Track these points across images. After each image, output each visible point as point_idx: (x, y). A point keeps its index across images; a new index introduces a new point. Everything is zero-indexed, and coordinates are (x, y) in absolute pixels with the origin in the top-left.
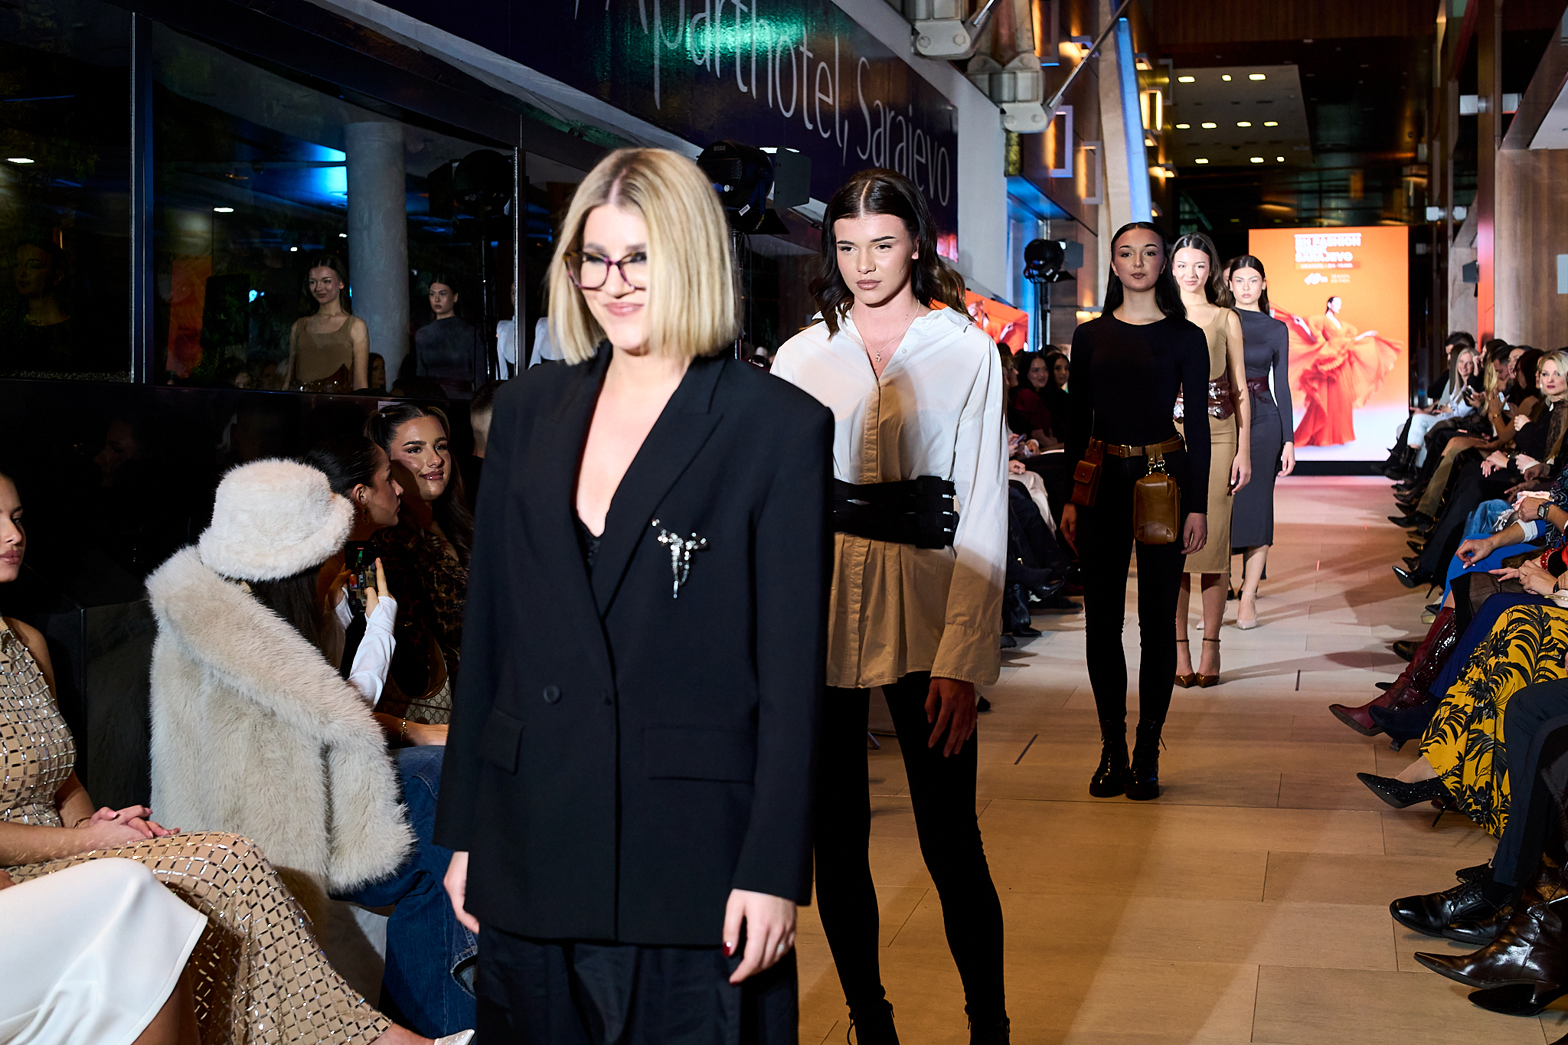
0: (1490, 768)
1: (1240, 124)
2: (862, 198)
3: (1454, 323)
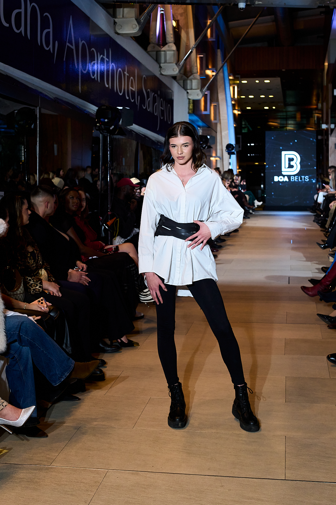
1: (261, 96)
2: (179, 131)
3: (331, 162)
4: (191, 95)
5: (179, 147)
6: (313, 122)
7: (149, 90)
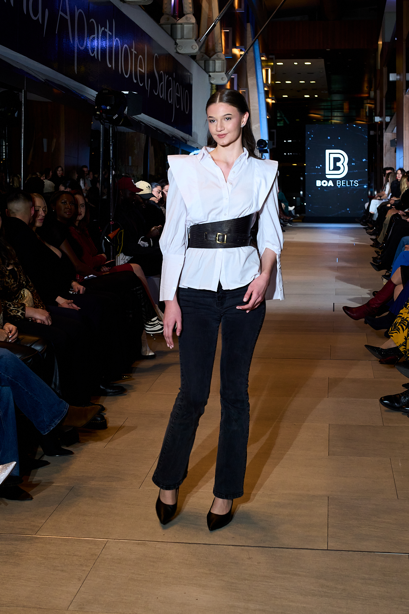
1: (300, 82)
3: (386, 163)
4: (214, 78)
7: (161, 73)
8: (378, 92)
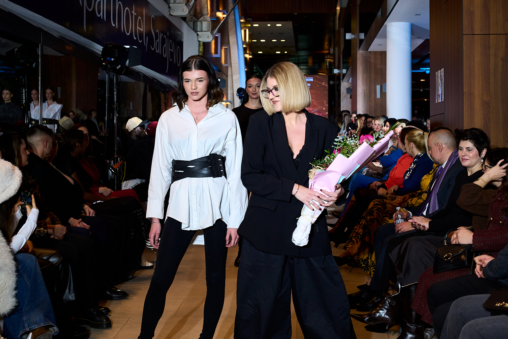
0: (368, 253)
1: (273, 41)
2: (193, 64)
3: (343, 107)
4: (201, 37)
5: (194, 82)
6: (325, 68)
7: (157, 31)
8: (337, 49)
